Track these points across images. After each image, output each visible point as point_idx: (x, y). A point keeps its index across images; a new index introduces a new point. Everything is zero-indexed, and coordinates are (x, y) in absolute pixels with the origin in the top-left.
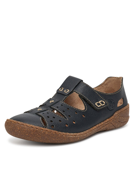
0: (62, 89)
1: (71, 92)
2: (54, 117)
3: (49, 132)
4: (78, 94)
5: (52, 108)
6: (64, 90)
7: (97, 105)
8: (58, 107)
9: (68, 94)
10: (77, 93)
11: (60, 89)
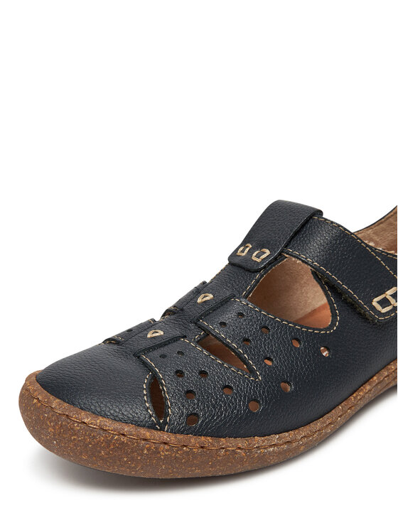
0: (247, 247)
1: (275, 259)
2: (203, 373)
3: (175, 449)
4: (311, 266)
5: (201, 328)
6: (251, 252)
7: (379, 307)
8: (223, 324)
9: (264, 267)
10: (306, 263)
11: (241, 249)
